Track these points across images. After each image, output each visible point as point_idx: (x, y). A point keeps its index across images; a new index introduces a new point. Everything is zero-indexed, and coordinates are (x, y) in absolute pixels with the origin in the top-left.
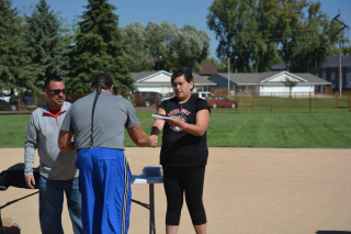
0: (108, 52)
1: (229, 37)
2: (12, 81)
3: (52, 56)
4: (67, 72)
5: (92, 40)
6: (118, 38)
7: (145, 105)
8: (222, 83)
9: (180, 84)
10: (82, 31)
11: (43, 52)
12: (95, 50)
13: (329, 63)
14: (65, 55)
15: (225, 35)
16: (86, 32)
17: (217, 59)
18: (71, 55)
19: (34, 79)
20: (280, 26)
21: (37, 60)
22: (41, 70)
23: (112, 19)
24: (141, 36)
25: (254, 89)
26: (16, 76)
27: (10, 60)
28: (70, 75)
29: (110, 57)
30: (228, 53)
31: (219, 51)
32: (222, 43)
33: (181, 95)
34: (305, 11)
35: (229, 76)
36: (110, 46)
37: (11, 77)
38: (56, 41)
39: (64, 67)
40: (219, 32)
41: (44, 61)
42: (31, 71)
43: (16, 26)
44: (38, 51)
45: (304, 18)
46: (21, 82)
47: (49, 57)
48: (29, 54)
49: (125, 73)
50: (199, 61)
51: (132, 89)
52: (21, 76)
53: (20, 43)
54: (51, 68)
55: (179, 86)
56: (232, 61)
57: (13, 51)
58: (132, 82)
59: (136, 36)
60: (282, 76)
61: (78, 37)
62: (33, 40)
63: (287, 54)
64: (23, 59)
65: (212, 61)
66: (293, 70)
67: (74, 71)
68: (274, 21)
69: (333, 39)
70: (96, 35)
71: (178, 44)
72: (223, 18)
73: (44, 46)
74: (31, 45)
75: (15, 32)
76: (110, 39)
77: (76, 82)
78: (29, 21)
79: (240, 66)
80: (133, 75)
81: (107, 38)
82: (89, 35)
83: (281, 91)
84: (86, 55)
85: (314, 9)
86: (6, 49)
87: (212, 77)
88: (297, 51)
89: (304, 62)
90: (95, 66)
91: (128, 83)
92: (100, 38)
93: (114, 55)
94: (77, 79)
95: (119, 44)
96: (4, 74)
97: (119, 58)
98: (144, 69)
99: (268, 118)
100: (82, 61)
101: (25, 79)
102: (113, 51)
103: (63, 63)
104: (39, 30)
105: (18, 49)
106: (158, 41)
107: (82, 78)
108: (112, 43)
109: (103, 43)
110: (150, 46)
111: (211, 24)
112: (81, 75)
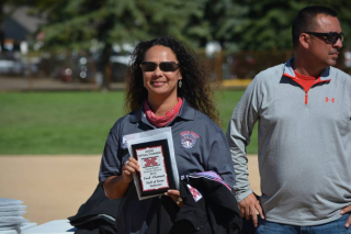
2: (140, 27)
4: (245, 10)
19: (183, 23)
26: (149, 17)
28: (252, 15)
37: (140, 19)
52: (158, 17)
67: (258, 7)
77: (261, 30)
94: (263, 22)
96: (127, 17)
101: (166, 23)
107: (275, 23)
112: (274, 13)
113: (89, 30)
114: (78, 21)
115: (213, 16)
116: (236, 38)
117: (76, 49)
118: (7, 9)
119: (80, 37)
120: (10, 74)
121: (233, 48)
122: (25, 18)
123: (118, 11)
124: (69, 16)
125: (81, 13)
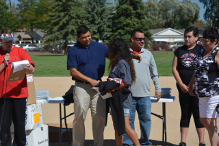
0: (136, 17)
1: (212, 7)
3: (102, 19)
4: (111, 30)
5: (126, 10)
6: (142, 8)
7: (158, 50)
9: (189, 37)
10: (120, 4)
11: (96, 17)
12: (128, 15)
14: (109, 19)
15: (209, 5)
16: (123, 4)
17: (204, 20)
18: (113, 18)
24: (156, 6)
27: (76, 22)
28: (113, 31)
29: (137, 20)
30: (211, 17)
31: (206, 16)
32: (208, 10)
33: (188, 44)
36: (137, 13)
38: (104, 10)
39: (109, 27)
40: (206, 4)
41: (97, 22)
44: (93, 16)
47: (99, 20)
48: (88, 19)
49: (147, 30)
50: (193, 22)
51: (151, 39)
54: (101, 27)
55: (188, 38)
56: (214, 22)
57: (78, 17)
58: (150, 35)
59: (154, 6)
61: (118, 8)
62: (90, 10)
64: (84, 22)
65: (201, 22)
67: (114, 29)
70: (128, 6)
71: (179, 12)
73: (96, 13)
74: (89, 13)
75: (80, 5)
76: (137, 9)
77: (116, 35)
80: (151, 31)
81: (135, 8)
82: (125, 6)
86: (74, 15)
90: (128, 25)
91: (148, 36)
92: (131, 8)
93: (139, 19)
94: (117, 33)
95: (143, 12)
96: (73, 31)
97: (143, 20)
98: (158, 28)
100: (120, 23)
102: (139, 16)
103: (108, 24)
104: (94, 3)
105: (81, 16)
106: (167, 10)
107: (120, 33)
108: (139, 11)
109: (133, 11)
110: (162, 13)
112: (119, 31)
113: (60, 36)
114: (57, 33)
115: (100, 31)
116: (108, 38)
117: (56, 42)
118: (34, 30)
119: (58, 39)
120: (35, 51)
121: (107, 42)
122: (40, 32)
123: (70, 30)
124: (54, 32)
125: (58, 31)
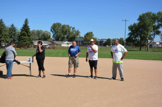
2: (5, 42)
8: (53, 43)
13: (76, 40)
20: (66, 32)
21: (11, 37)
22: (12, 39)
23: (29, 29)
25: (60, 45)
34: (71, 29)
35: (55, 42)
42: (9, 40)
43: (6, 29)
45: (71, 30)
46: (7, 42)
53: (7, 33)
60: (66, 42)
63: (67, 38)
66: (68, 41)
68: (65, 31)
69: (77, 35)
72: (54, 29)
78: (10, 28)
79: (57, 39)
83: (66, 45)
84: (22, 36)
85: (73, 28)
87: (51, 42)
88: (70, 37)
89: (71, 39)
99: (62, 51)
111: (51, 30)
